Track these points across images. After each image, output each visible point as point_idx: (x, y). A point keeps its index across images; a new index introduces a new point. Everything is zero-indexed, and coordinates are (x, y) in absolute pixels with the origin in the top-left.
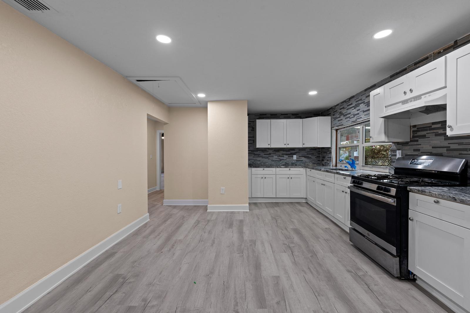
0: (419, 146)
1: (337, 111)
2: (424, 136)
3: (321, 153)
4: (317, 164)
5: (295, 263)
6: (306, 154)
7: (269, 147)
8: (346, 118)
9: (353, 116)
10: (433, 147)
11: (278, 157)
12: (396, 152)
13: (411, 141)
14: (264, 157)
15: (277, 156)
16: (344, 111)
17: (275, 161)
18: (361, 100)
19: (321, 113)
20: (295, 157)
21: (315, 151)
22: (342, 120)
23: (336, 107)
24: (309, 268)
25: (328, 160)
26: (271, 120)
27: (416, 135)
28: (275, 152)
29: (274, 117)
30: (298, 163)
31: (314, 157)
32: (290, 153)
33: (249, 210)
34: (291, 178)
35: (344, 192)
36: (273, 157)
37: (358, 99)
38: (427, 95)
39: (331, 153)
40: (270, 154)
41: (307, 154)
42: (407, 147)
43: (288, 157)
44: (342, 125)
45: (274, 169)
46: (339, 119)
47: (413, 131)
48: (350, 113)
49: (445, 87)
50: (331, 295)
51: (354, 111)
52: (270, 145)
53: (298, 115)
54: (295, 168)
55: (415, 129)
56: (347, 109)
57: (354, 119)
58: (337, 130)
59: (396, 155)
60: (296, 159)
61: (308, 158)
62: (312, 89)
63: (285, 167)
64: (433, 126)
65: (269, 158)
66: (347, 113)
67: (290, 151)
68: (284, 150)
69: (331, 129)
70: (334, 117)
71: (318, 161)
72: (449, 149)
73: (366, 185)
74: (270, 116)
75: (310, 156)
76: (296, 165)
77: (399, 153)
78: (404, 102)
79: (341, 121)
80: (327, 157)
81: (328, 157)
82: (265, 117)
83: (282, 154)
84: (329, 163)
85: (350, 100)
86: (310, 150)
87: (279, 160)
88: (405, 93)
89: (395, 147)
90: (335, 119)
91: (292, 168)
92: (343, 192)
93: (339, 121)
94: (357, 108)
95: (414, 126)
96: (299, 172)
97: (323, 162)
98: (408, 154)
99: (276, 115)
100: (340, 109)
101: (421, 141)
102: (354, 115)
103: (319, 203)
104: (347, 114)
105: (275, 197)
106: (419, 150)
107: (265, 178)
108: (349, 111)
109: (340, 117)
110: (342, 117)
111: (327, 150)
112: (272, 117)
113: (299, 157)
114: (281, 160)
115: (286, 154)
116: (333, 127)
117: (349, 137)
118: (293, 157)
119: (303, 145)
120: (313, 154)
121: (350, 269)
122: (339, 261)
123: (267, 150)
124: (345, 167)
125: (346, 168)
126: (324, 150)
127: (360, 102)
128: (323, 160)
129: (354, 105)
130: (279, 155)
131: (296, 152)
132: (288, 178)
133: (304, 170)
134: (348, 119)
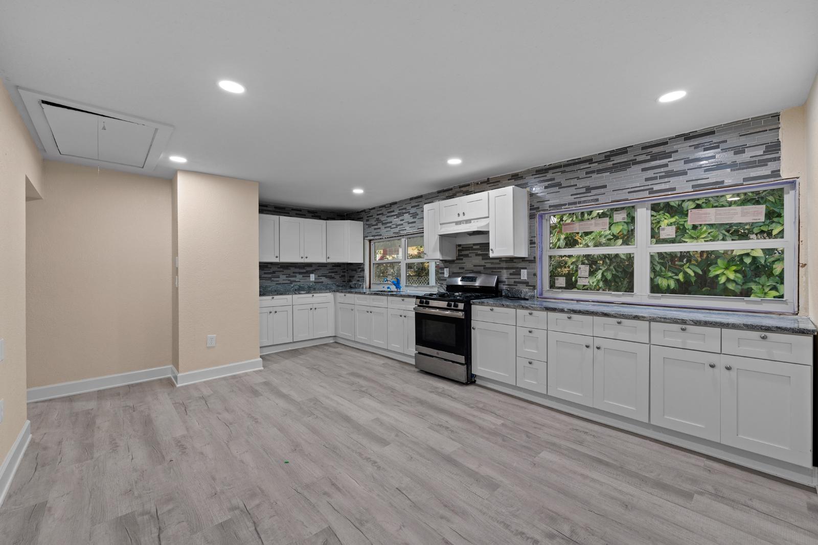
0: (464, 264)
1: (372, 216)
2: (467, 256)
3: (347, 270)
4: (342, 286)
5: (381, 402)
6: (327, 272)
7: (277, 260)
8: (385, 228)
9: (394, 226)
10: (474, 266)
11: (287, 277)
12: (444, 270)
13: (457, 259)
14: (263, 277)
15: (285, 276)
16: (383, 218)
17: (283, 284)
18: (405, 209)
19: (346, 215)
20: (312, 277)
21: (339, 268)
22: (380, 228)
23: (371, 211)
24: (398, 402)
25: (358, 281)
26: (281, 217)
27: (460, 254)
28: (281, 269)
29: (280, 212)
30: (318, 286)
31: (337, 277)
32: (304, 271)
33: (263, 367)
34: (315, 309)
35: (403, 316)
36: (279, 277)
37: (402, 208)
38: (476, 221)
39: (364, 271)
40: (275, 273)
41: (330, 272)
42: (454, 265)
43: (303, 277)
44: (381, 235)
45: (289, 297)
46: (376, 227)
47: (459, 250)
48: (391, 222)
49: (488, 217)
50: (431, 412)
51: (396, 221)
52: (278, 258)
53: (316, 214)
54: (320, 293)
55: (460, 248)
56: (387, 217)
57: (397, 230)
58: (370, 241)
59: (443, 273)
60: (314, 280)
61: (331, 278)
62: (358, 185)
63: (306, 293)
64: (474, 247)
65: (273, 279)
66: (386, 221)
67: (306, 268)
68: (296, 266)
69: (364, 239)
70: (368, 223)
71: (343, 281)
72: (485, 268)
73: (433, 303)
74: (274, 209)
75: (333, 275)
76: (315, 289)
77: (447, 271)
78: (458, 223)
79: (379, 230)
80: (356, 276)
81: (359, 277)
82: (266, 210)
83: (294, 273)
84: (360, 285)
85: (391, 206)
86: (333, 266)
87: (289, 282)
88: (459, 215)
89: (442, 265)
90: (370, 226)
91: (317, 293)
92: (401, 316)
93: (375, 229)
94: (401, 218)
95: (460, 245)
96: (325, 299)
97: (351, 283)
98: (455, 271)
99: (283, 208)
100: (378, 215)
101: (465, 259)
102: (397, 226)
103: (361, 338)
104: (388, 223)
105: (292, 341)
106: (463, 268)
107: (276, 312)
108: (389, 220)
109: (376, 225)
110: (380, 225)
111: (358, 267)
112: (277, 212)
113: (319, 276)
114: (291, 282)
115: (300, 273)
116: (367, 237)
117: (386, 251)
118: (310, 276)
119: (328, 259)
120: (336, 272)
121: (431, 390)
122: (418, 387)
123: (269, 266)
124: (388, 288)
125: (389, 290)
126: (352, 267)
127: (404, 211)
128: (350, 281)
129: (397, 213)
130: (289, 275)
131: (314, 269)
132: (311, 309)
133: (332, 295)
134: (389, 229)
